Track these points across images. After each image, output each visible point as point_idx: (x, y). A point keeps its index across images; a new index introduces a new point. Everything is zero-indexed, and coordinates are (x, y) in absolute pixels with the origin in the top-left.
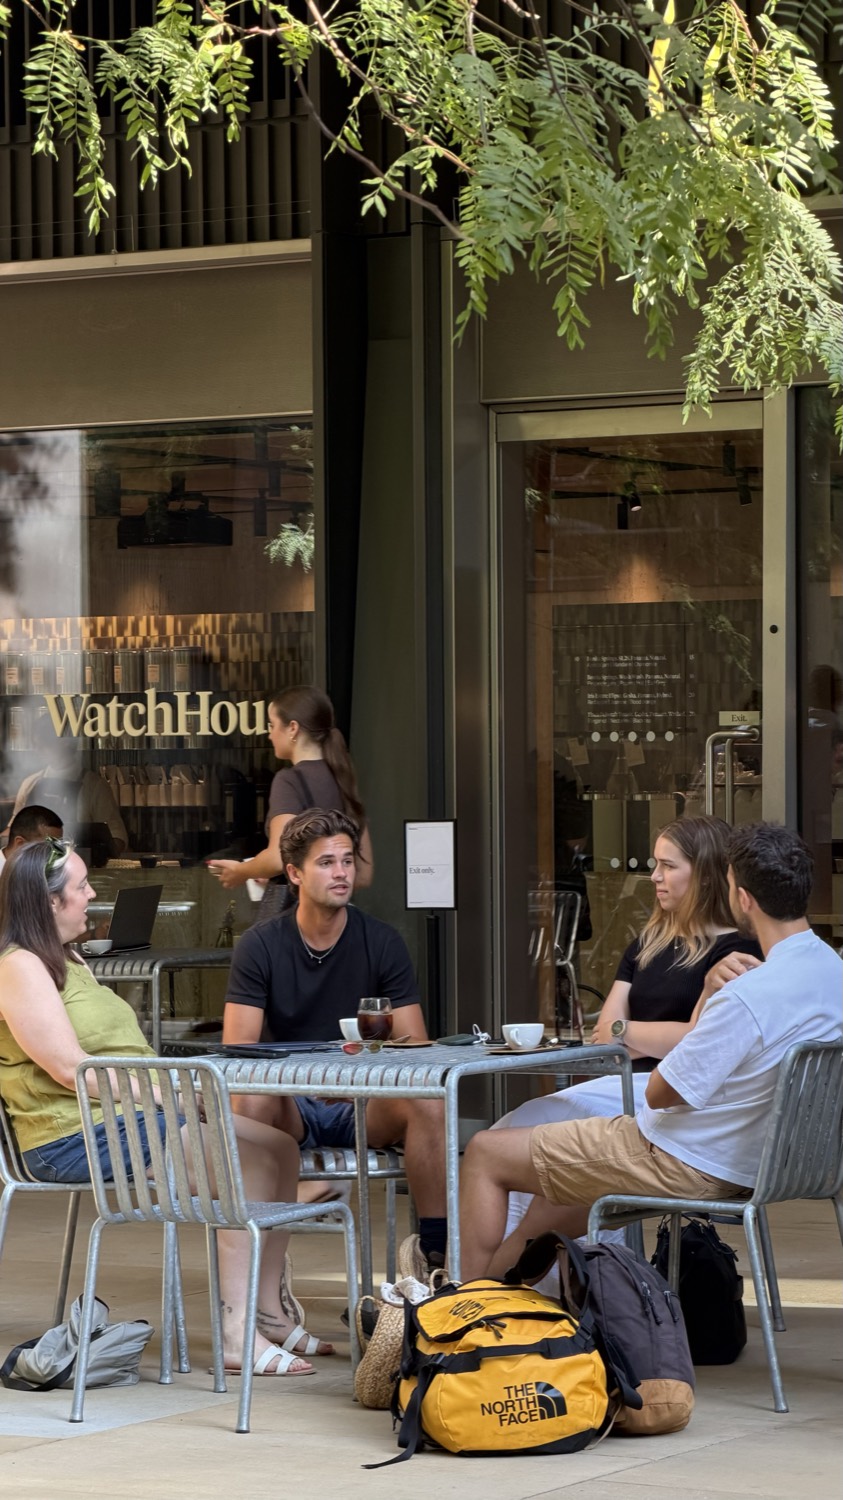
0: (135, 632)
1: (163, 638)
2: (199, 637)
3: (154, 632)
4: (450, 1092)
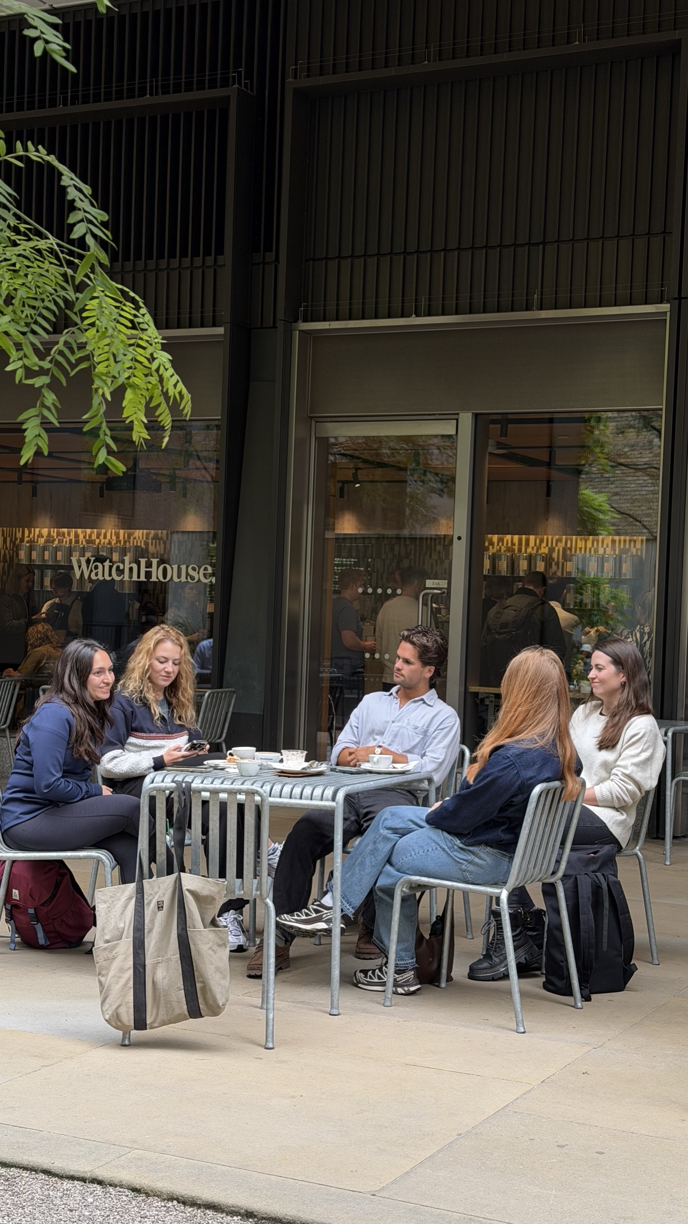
0: (105, 537)
1: (118, 541)
2: (135, 541)
3: (114, 537)
4: (338, 805)
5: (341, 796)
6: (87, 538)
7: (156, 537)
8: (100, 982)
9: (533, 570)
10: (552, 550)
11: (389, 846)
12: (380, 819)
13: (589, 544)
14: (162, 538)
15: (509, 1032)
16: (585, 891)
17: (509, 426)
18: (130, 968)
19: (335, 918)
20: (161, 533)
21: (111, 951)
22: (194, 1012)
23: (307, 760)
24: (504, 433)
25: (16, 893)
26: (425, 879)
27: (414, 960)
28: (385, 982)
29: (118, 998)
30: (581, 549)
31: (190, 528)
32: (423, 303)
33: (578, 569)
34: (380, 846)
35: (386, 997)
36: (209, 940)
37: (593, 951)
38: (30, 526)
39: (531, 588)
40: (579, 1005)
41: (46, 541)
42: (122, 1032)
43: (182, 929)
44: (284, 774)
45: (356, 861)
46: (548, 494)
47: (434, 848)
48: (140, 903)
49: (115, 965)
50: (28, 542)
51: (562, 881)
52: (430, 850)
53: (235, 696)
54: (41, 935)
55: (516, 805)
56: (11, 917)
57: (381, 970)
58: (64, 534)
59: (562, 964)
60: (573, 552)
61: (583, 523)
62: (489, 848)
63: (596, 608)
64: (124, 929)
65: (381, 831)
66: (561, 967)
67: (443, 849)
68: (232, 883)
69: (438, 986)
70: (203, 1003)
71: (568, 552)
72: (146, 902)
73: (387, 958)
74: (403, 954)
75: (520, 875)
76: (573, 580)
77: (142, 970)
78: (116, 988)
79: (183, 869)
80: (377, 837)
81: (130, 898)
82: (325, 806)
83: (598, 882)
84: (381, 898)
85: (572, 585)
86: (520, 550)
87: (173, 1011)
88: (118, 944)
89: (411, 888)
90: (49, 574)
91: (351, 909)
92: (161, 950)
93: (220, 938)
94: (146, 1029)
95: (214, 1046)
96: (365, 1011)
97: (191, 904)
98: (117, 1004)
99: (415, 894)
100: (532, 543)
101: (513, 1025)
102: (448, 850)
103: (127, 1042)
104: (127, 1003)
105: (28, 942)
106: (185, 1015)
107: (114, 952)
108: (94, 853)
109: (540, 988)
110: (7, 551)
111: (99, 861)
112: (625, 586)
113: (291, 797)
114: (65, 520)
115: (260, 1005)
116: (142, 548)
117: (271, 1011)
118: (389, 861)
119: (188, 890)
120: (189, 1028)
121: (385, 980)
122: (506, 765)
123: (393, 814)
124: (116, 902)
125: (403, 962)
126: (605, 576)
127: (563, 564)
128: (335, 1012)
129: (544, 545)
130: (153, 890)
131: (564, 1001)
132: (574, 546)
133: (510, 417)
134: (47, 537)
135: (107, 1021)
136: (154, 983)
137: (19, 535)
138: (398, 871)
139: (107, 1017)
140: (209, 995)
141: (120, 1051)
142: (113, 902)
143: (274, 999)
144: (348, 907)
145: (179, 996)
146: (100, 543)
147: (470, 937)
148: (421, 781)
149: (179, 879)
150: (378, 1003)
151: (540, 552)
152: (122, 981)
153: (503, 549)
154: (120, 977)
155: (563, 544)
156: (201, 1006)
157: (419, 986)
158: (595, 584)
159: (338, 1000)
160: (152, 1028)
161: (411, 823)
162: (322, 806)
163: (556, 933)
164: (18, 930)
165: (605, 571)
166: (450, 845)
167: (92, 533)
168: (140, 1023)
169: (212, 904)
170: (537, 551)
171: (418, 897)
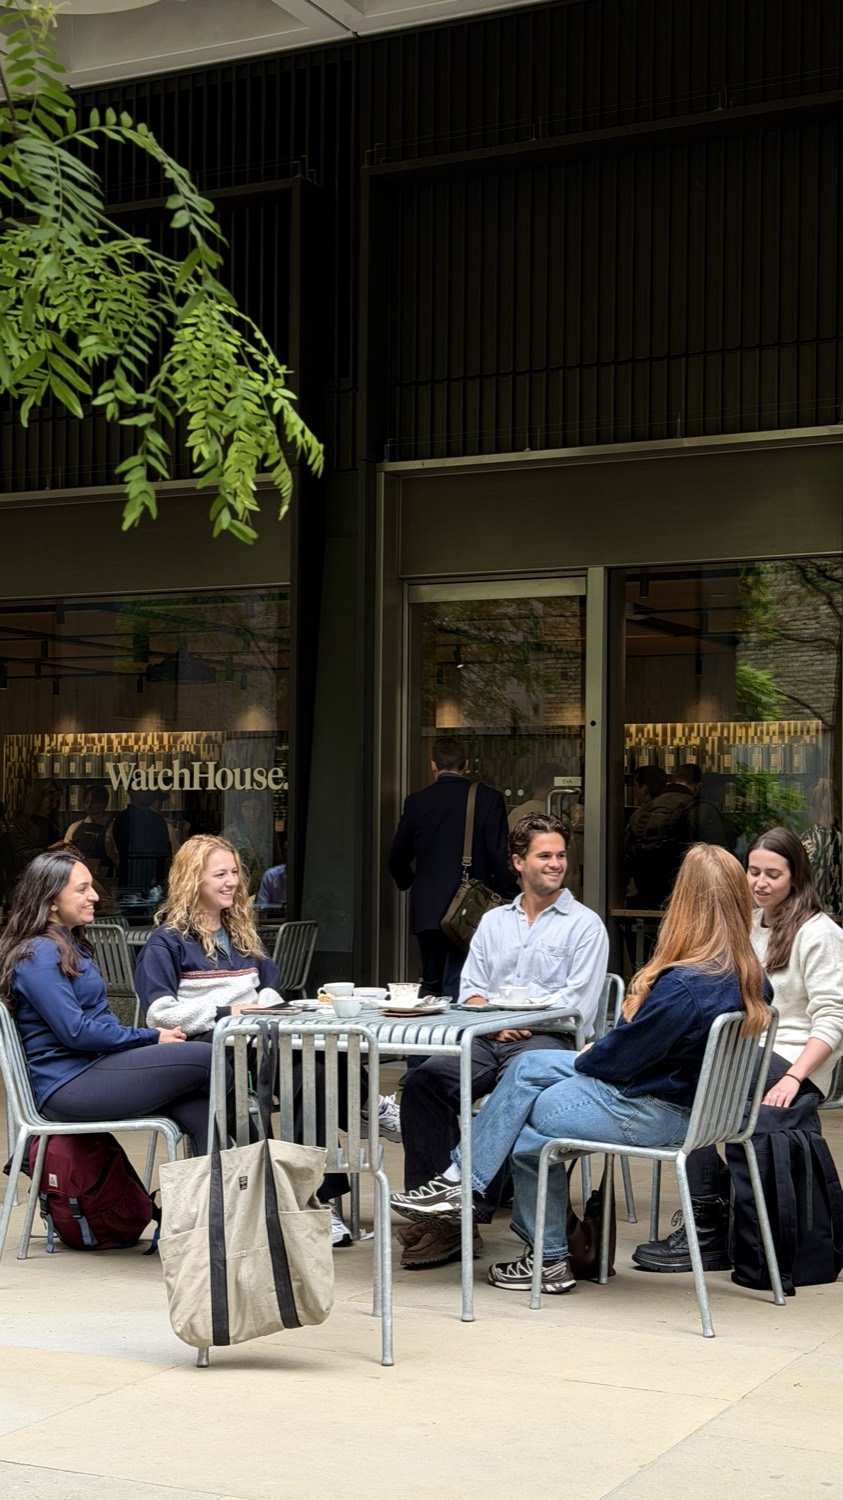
2: (183, 745)
4: (465, 1050)
5: (467, 1038)
6: (123, 744)
7: (208, 740)
8: (169, 1286)
9: (681, 763)
10: (704, 741)
11: (528, 1101)
12: (516, 1067)
13: (751, 732)
14: (216, 742)
15: (694, 1336)
16: (782, 1154)
17: (651, 583)
18: (206, 1265)
19: (465, 1195)
20: (217, 735)
21: (181, 1245)
22: (290, 1320)
23: (421, 996)
24: (644, 591)
25: (53, 1179)
26: (578, 1143)
27: (566, 1248)
28: (531, 1277)
29: (193, 1304)
30: (741, 738)
31: (252, 728)
32: (539, 433)
33: (738, 763)
34: (517, 1101)
35: (532, 1296)
36: (307, 1225)
37: (794, 1230)
38: (51, 728)
39: (684, 784)
40: (781, 1300)
41: (72, 750)
42: (197, 1349)
43: (272, 1212)
44: (392, 1013)
45: (486, 1122)
46: (698, 670)
47: (586, 1101)
48: (217, 1180)
49: (187, 1263)
50: (48, 752)
51: (753, 1141)
52: (581, 1104)
53: (316, 930)
54: (86, 1231)
55: (690, 1044)
56: (48, 1210)
57: (523, 1262)
58: (93, 739)
59: (755, 1248)
60: (731, 743)
61: (741, 707)
62: (656, 1100)
63: (762, 810)
64: (197, 1214)
65: (517, 1082)
66: (755, 1253)
67: (598, 1103)
68: (333, 1151)
69: (598, 1282)
70: (302, 1308)
71: (725, 743)
72: (224, 1178)
73: (532, 1248)
74: (551, 1240)
75: (700, 1133)
76: (733, 778)
77: (222, 1268)
78: (189, 1293)
79: (270, 1135)
80: (512, 1090)
81: (204, 1175)
82: (448, 1051)
83: (797, 1141)
84: (520, 1169)
85: (731, 784)
86: (664, 742)
87: (263, 1319)
88: (190, 1234)
89: (560, 1154)
90: (77, 790)
91: (482, 1185)
92: (245, 1241)
93: (322, 1223)
94: (229, 1344)
95: (317, 1364)
96: (506, 1315)
97: (282, 1177)
98: (191, 1312)
99: (563, 1164)
100: (679, 733)
101: (699, 1328)
102: (604, 1103)
103: (204, 1362)
104: (204, 1311)
105: (69, 1240)
106: (278, 1325)
107: (186, 1245)
108: (152, 1123)
109: (728, 1280)
110: (23, 764)
111: (156, 1132)
112: (798, 783)
113: (403, 1042)
114: (95, 721)
115: (371, 1312)
116: (192, 755)
117: (388, 1316)
118: (528, 1121)
119: (278, 1161)
120: (285, 1342)
121: (530, 1274)
122: (677, 992)
123: (532, 1061)
124: (186, 1180)
125: (551, 1251)
126: (773, 771)
127: (719, 757)
128: (468, 1317)
129: (694, 734)
130: (234, 1163)
131: (760, 1296)
132: (732, 734)
133: (652, 571)
134: (72, 744)
135: (178, 1334)
136: (238, 1284)
137: (38, 743)
138: (541, 1133)
139: (179, 1329)
140: (308, 1297)
141: (196, 1374)
142: (182, 1180)
143: (391, 1301)
144: (478, 1181)
145: (270, 1299)
146: (139, 750)
147: (632, 1220)
148: (565, 1018)
149: (266, 1147)
150: (522, 1305)
151: (690, 743)
152: (197, 1282)
153: (643, 741)
154: (194, 1277)
155: (718, 733)
156: (298, 1312)
157: (573, 1282)
158: (761, 781)
159: (472, 1302)
160: (236, 1342)
161: (554, 1071)
162: (443, 1052)
163: (747, 1209)
164: (57, 1226)
165: (772, 765)
166: (606, 1097)
167: (128, 737)
168: (221, 1337)
169: (309, 1179)
170: (687, 743)
171: (567, 1167)
